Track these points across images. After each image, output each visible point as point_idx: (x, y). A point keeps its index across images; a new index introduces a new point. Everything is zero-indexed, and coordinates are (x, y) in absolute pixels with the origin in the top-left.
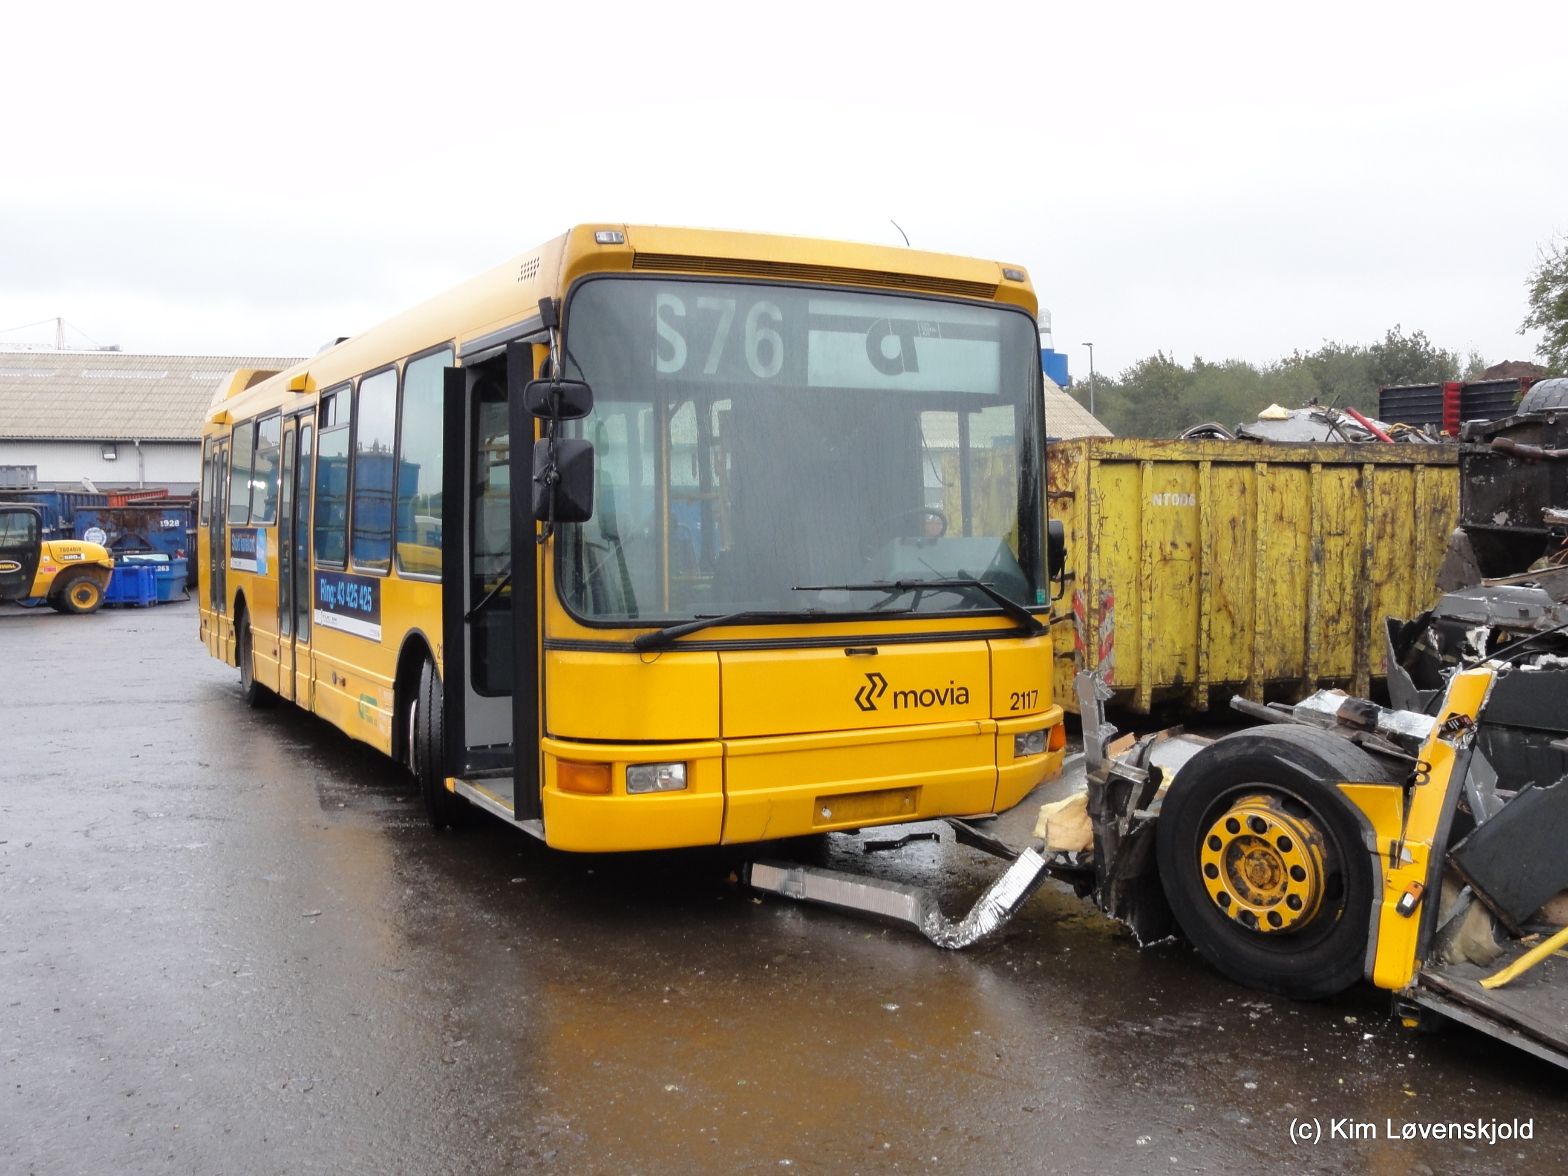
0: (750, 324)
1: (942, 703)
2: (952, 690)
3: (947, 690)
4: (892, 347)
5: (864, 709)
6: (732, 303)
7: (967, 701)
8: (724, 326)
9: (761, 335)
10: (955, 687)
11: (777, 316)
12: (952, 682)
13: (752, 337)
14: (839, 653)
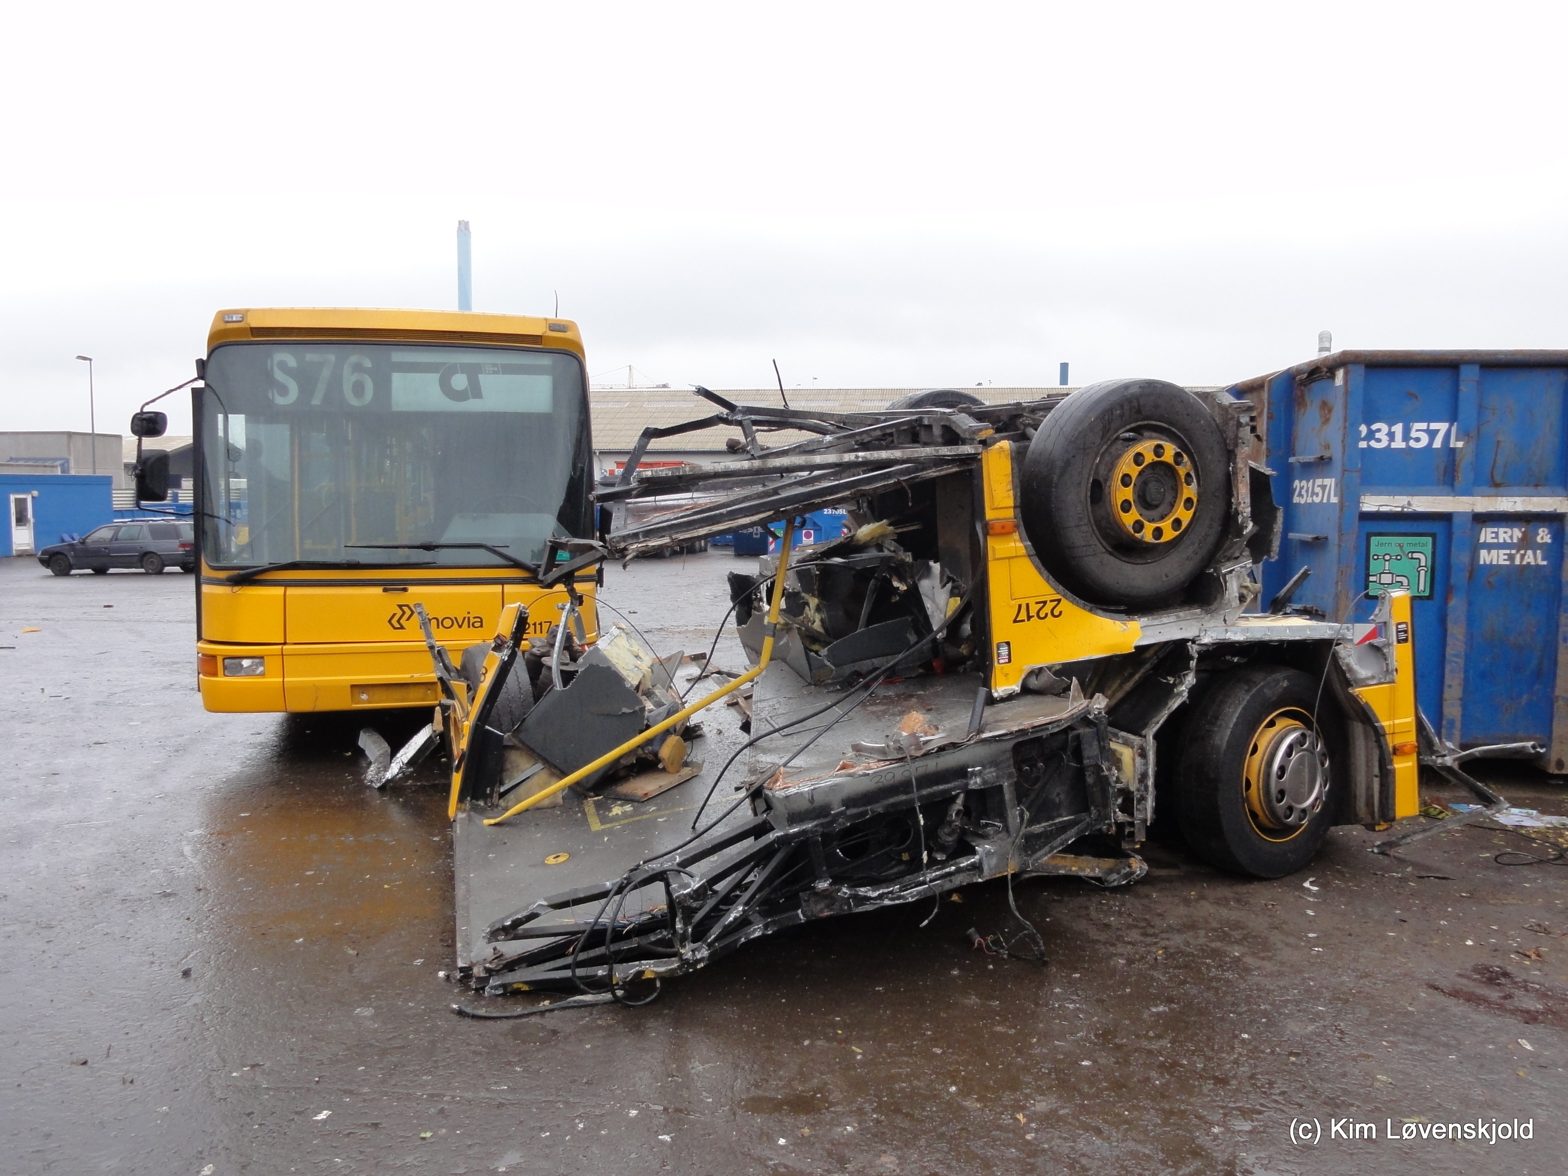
0: (347, 370)
1: (460, 627)
2: (469, 618)
3: (464, 618)
4: (460, 382)
5: (395, 628)
6: (332, 358)
7: (481, 626)
8: (326, 373)
9: (354, 378)
10: (471, 616)
11: (368, 364)
12: (469, 613)
13: (349, 379)
14: (378, 590)
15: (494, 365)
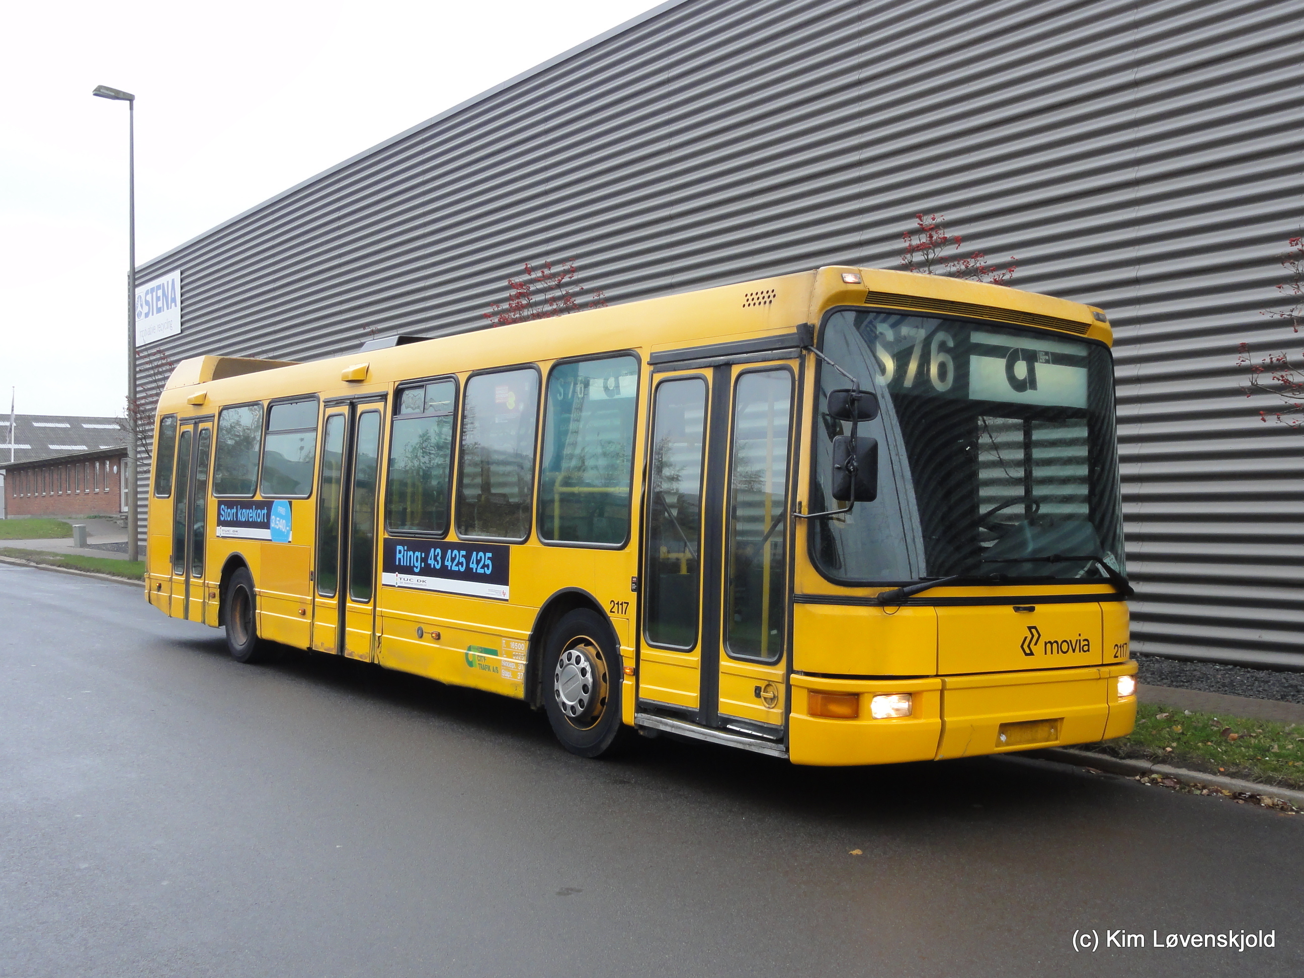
0: (934, 349)
1: (1074, 651)
2: (1080, 640)
3: (1077, 641)
4: (1021, 370)
5: (1026, 655)
6: (923, 332)
7: (1088, 650)
8: (917, 350)
9: (941, 358)
10: (1082, 638)
11: (951, 344)
12: (1080, 635)
13: (935, 360)
14: (1008, 610)
15: (1046, 353)
